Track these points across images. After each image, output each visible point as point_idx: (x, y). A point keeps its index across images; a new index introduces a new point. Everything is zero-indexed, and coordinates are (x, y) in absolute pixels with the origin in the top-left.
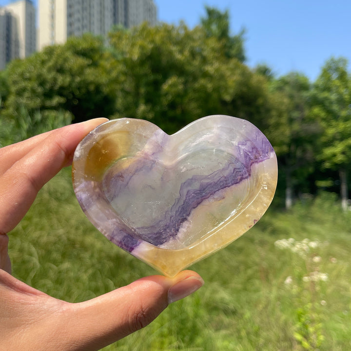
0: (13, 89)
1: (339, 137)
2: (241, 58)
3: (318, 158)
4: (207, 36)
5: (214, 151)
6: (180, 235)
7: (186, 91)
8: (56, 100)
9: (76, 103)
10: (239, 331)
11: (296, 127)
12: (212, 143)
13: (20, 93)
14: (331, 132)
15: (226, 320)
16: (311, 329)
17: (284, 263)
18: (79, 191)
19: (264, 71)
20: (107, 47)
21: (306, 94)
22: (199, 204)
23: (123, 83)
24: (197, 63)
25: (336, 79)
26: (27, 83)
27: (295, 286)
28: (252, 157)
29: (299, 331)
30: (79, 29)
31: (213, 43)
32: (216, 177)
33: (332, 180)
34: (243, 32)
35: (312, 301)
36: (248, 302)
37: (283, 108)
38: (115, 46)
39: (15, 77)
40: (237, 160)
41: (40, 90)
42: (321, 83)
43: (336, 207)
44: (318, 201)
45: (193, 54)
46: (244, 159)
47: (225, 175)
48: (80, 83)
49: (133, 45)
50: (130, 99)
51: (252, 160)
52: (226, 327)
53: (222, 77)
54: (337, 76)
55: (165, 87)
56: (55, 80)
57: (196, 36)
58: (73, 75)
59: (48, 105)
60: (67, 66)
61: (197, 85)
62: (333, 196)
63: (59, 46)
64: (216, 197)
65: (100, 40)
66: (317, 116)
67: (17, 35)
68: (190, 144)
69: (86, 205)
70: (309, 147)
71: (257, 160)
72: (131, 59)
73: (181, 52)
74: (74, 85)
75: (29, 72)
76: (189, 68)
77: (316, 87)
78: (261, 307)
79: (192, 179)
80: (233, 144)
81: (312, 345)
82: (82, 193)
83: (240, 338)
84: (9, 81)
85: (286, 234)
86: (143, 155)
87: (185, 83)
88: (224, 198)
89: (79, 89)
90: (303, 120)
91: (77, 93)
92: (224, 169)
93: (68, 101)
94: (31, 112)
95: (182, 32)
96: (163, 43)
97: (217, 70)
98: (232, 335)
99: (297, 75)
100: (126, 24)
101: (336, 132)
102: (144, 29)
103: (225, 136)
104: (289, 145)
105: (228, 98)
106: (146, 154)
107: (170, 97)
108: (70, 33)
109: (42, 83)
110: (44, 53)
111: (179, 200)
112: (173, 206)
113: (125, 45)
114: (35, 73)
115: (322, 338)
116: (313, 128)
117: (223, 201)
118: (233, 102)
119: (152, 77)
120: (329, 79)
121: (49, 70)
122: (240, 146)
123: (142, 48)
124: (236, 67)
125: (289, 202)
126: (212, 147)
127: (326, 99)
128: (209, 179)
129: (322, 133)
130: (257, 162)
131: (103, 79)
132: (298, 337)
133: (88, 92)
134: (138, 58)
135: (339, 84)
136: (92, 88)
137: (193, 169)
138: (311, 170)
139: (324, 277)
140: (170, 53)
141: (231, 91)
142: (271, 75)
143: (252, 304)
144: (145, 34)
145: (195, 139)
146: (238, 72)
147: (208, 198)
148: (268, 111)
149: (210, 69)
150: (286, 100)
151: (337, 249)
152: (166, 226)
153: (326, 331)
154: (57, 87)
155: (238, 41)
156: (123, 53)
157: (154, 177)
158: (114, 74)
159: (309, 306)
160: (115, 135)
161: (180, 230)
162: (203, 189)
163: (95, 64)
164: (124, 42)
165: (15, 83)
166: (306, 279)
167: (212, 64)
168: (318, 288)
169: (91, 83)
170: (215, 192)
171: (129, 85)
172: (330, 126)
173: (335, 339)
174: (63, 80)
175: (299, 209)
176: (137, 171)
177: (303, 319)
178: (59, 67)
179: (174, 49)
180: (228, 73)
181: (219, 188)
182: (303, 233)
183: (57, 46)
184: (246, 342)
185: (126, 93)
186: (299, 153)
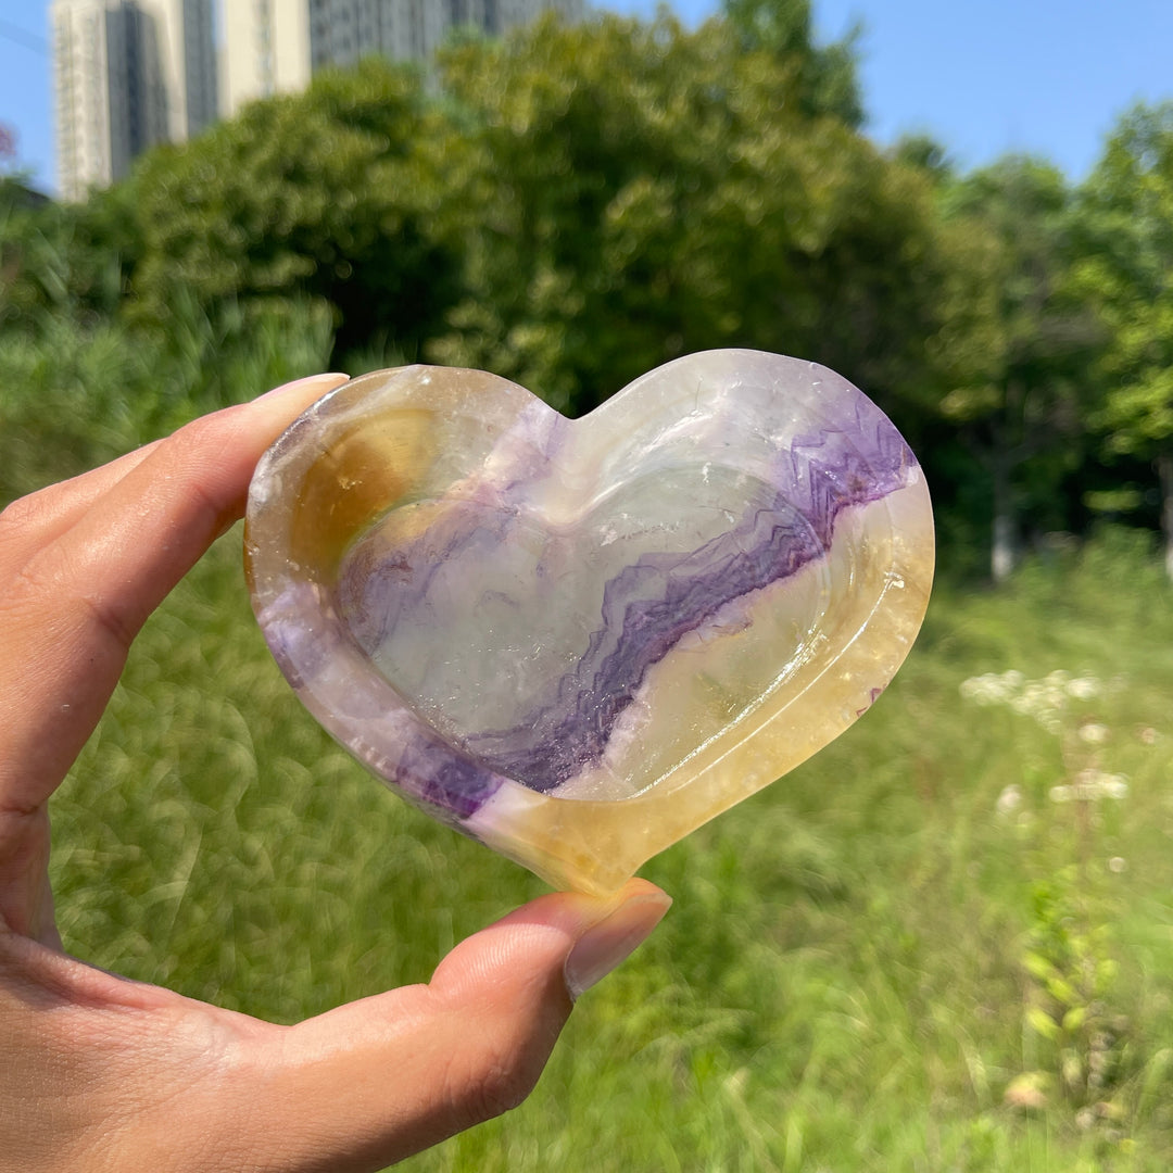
0: (156, 237)
1: (1160, 356)
2: (851, 114)
3: (1094, 421)
4: (744, 48)
5: (705, 471)
6: (613, 752)
7: (678, 227)
8: (286, 267)
9: (345, 273)
10: (854, 950)
11: (1026, 326)
12: (703, 447)
13: (176, 249)
14: (1133, 339)
15: (817, 918)
16: (1077, 944)
17: (990, 747)
18: (275, 619)
19: (923, 155)
20: (435, 98)
21: (1052, 224)
22: (667, 647)
23: (485, 206)
24: (711, 134)
25: (1152, 172)
26: (196, 218)
27: (1026, 815)
28: (842, 486)
29: (1041, 949)
30: (346, 44)
31: (762, 71)
32: (716, 558)
33: (1137, 488)
34: (856, 32)
35: (1078, 858)
36: (884, 864)
37: (985, 268)
38: (458, 91)
39: (159, 200)
40: (781, 499)
41: (235, 238)
42: (1101, 188)
43: (1149, 573)
44: (1094, 555)
45: (701, 108)
46: (808, 493)
47: (747, 550)
48: (355, 211)
49: (514, 87)
50: (508, 256)
51: (839, 495)
52: (817, 939)
53: (792, 178)
54: (1155, 163)
55: (616, 215)
56: (279, 204)
57: (709, 51)
58: (333, 189)
59: (263, 283)
60: (314, 159)
61: (713, 206)
62: (1141, 539)
63: (289, 99)
64: (721, 621)
65: (413, 76)
66: (1090, 291)
67: (158, 69)
68: (638, 447)
69: (303, 665)
70: (1064, 390)
71: (859, 494)
72: (508, 131)
73: (663, 101)
74: (337, 219)
75: (203, 184)
76: (688, 153)
77: (1089, 199)
78: (920, 877)
79: (638, 567)
80: (772, 446)
81: (1079, 987)
82: (285, 625)
83: (858, 972)
84: (143, 215)
85: (995, 658)
86: (471, 493)
87: (679, 200)
88: (747, 625)
89: (353, 228)
90: (1049, 304)
91: (349, 243)
92: (740, 531)
93: (323, 269)
94: (212, 309)
95: (664, 41)
96: (607, 75)
97: (776, 156)
98: (835, 961)
99: (1027, 164)
100: (490, 22)
101: (1150, 339)
102: (546, 34)
103: (748, 420)
104: (1003, 384)
105: (810, 242)
106: (484, 489)
107: (631, 247)
108: (319, 59)
109: (242, 217)
110: (242, 122)
111: (601, 635)
112: (583, 658)
113: (488, 87)
114: (218, 185)
115: (1109, 967)
116: (1077, 329)
117: (745, 634)
118: (829, 253)
119: (575, 186)
120: (1129, 173)
121: (262, 175)
122: (798, 450)
123: (542, 93)
124: (837, 143)
125: (1001, 560)
126: (701, 458)
127: (1119, 234)
128: (694, 563)
129: (1108, 345)
130: (860, 500)
131: (426, 196)
132: (1037, 965)
133: (382, 241)
134: (532, 127)
135: (1159, 188)
136: (392, 225)
137: (640, 533)
138: (1071, 459)
139: (1113, 786)
140: (630, 107)
141: (822, 220)
142: (944, 166)
143: (895, 870)
144: (549, 49)
145: (653, 433)
146: (842, 158)
147: (698, 625)
148: (937, 278)
149: (752, 153)
150: (993, 245)
151: (1152, 700)
152: (564, 725)
153: (1121, 947)
154: (285, 228)
155: (839, 62)
156: (483, 114)
157: (514, 563)
158: (458, 179)
159: (1069, 873)
160: (384, 425)
161: (612, 737)
162: (676, 597)
163: (397, 152)
164: (484, 78)
165: (160, 217)
166: (1059, 793)
167: (757, 137)
168: (1096, 820)
169: (391, 209)
170: (717, 607)
171: (503, 213)
172: (1130, 320)
173: (1149, 971)
174: (302, 205)
175: (1036, 582)
176: (454, 545)
177: (1051, 914)
178: (290, 164)
179: (641, 93)
180: (810, 165)
181: (731, 594)
182: (1046, 652)
183: (282, 100)
184: (877, 979)
185: (496, 238)
186: (1033, 410)
